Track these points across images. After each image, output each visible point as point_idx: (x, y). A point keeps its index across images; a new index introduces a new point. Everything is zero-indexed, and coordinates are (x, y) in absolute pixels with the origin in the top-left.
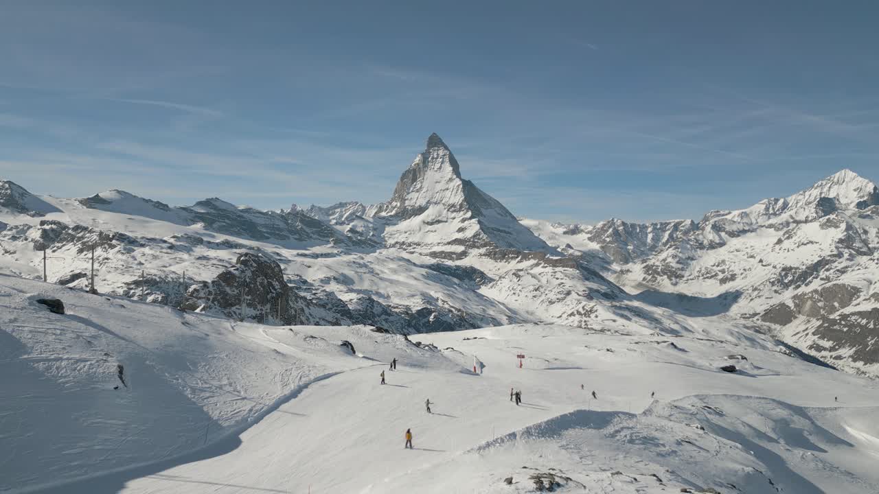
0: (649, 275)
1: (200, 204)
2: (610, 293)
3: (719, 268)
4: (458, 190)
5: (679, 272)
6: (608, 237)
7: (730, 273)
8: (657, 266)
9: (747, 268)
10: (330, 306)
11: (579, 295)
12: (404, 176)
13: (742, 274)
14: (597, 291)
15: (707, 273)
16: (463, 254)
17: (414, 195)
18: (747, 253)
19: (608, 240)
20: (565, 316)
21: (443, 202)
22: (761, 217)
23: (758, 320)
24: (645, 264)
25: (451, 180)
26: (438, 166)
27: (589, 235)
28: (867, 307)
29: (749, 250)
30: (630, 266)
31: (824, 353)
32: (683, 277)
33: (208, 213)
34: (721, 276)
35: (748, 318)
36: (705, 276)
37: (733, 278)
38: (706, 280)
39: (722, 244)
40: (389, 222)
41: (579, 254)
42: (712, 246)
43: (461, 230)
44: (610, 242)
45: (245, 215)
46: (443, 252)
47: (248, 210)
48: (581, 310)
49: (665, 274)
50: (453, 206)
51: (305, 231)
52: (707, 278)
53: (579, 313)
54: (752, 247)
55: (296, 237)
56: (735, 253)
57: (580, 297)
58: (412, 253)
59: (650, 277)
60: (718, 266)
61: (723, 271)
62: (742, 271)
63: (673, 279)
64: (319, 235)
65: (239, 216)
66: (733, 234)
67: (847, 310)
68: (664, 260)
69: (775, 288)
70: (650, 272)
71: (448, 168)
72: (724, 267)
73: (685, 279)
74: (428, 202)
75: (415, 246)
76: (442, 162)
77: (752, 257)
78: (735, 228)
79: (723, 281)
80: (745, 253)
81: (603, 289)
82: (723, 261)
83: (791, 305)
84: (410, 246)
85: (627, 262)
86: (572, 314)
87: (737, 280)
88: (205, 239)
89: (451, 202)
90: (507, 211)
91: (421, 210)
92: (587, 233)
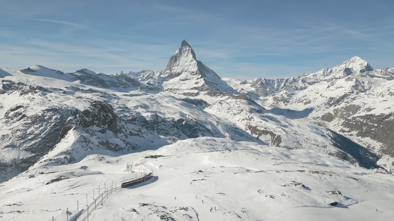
0: (275, 101)
1: (78, 71)
2: (260, 110)
3: (304, 98)
4: (195, 65)
5: (288, 100)
6: (258, 85)
7: (309, 100)
8: (279, 97)
9: (315, 98)
10: (138, 119)
11: (247, 111)
12: (171, 59)
13: (313, 100)
14: (254, 109)
15: (299, 100)
16: (198, 94)
17: (176, 68)
18: (316, 92)
19: (258, 86)
20: (240, 120)
21: (188, 71)
22: (321, 76)
23: (319, 120)
24: (274, 97)
25: (192, 61)
26: (186, 54)
27: (251, 85)
28: (363, 114)
29: (316, 91)
30: (268, 97)
31: (345, 133)
32: (289, 102)
33: (82, 76)
34: (305, 101)
35: (316, 119)
36: (298, 101)
37: (310, 102)
38: (299, 103)
39: (305, 88)
40: (165, 80)
41: (247, 93)
42: (302, 89)
43: (196, 83)
44: (259, 87)
45: (100, 77)
46: (189, 93)
47: (100, 74)
48: (247, 118)
49: (282, 101)
50: (193, 72)
51: (127, 84)
52: (299, 102)
53: (246, 119)
54: (317, 89)
55: (123, 86)
56: (311, 92)
57: (247, 112)
58: (175, 93)
59: (276, 102)
60: (304, 97)
61: (306, 99)
62: (313, 99)
63: (285, 103)
64: (133, 86)
65: (96, 77)
66: (310, 84)
67: (355, 115)
68: (282, 95)
69: (326, 106)
70: (276, 100)
71: (191, 56)
72: (306, 98)
73: (290, 103)
74: (182, 71)
75: (176, 90)
76: (188, 53)
77: (318, 93)
78: (311, 81)
79: (306, 103)
80: (314, 92)
81: (257, 108)
82: (306, 95)
83: (333, 114)
84: (174, 90)
85: (266, 96)
86: (244, 120)
87: (311, 103)
88: (81, 88)
89: (192, 71)
90: (216, 75)
91: (179, 74)
92: (250, 84)
